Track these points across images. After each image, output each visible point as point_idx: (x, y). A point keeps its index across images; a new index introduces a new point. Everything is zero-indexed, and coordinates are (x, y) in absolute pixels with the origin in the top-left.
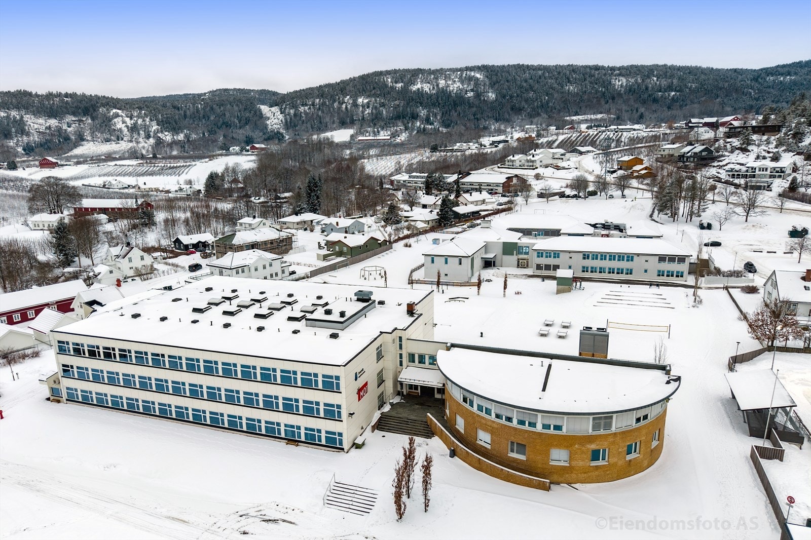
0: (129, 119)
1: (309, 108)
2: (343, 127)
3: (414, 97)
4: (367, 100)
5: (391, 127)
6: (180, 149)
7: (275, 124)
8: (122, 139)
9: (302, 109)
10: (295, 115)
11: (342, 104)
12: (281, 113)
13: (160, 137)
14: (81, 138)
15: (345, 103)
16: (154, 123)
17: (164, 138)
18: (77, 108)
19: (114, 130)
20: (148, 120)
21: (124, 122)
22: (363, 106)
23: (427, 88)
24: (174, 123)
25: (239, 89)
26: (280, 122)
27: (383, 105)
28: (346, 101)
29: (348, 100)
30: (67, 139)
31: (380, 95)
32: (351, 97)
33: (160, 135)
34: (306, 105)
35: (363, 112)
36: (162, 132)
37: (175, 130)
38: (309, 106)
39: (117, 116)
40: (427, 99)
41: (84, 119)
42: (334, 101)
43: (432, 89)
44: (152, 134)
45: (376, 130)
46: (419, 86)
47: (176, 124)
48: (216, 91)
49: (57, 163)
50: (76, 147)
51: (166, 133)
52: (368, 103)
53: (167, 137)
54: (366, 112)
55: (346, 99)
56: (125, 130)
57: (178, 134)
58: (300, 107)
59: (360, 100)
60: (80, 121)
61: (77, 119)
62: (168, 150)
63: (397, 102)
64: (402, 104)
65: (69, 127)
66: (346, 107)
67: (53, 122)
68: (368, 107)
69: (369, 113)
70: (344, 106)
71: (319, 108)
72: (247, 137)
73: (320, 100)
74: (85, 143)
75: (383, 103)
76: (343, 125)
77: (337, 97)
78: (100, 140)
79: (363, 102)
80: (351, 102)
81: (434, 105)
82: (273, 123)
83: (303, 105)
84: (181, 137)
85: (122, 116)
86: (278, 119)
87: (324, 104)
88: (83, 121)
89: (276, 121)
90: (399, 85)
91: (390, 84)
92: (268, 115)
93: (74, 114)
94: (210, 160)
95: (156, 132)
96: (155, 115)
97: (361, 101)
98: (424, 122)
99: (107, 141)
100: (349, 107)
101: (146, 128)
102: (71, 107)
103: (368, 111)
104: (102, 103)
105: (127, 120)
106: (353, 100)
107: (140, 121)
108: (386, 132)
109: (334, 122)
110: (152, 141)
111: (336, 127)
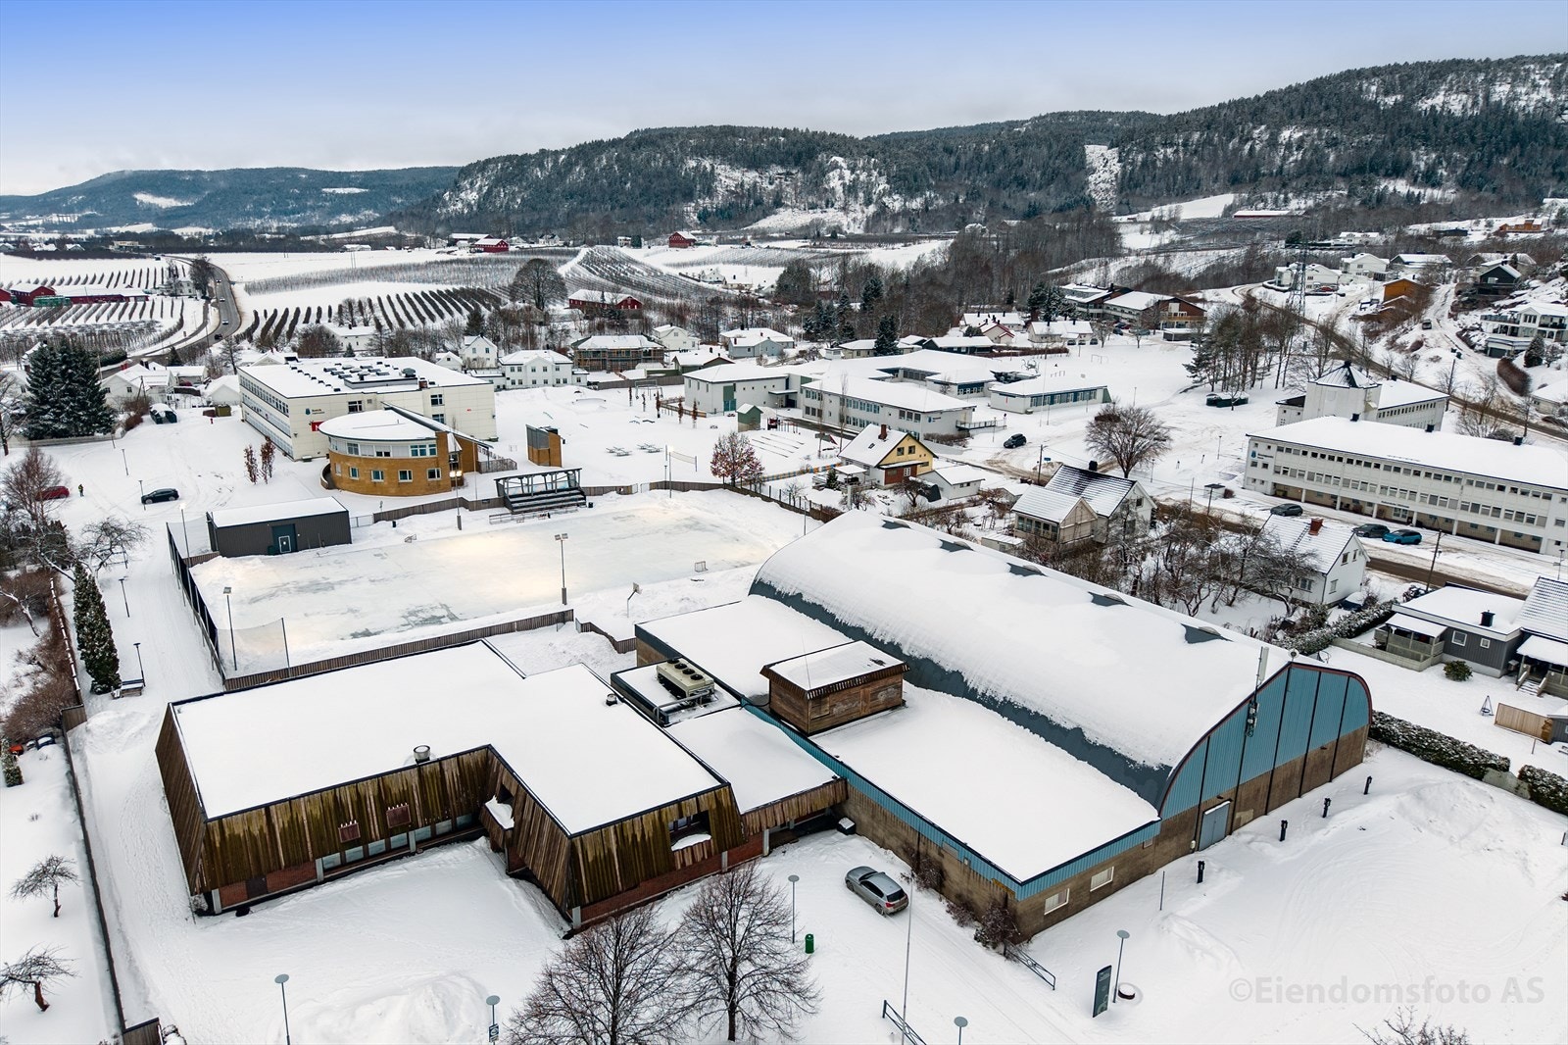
0: (849, 172)
1: (1176, 151)
2: (1232, 188)
3: (1413, 126)
4: (1301, 134)
5: (1318, 191)
6: (907, 224)
7: (1103, 182)
8: (833, 205)
9: (1160, 153)
10: (1144, 163)
11: (1247, 140)
12: (1119, 162)
13: (884, 204)
14: (778, 203)
15: (1252, 139)
16: (883, 179)
17: (890, 206)
18: (788, 153)
19: (826, 190)
20: (875, 173)
21: (841, 177)
22: (1289, 146)
23: (1457, 104)
24: (912, 180)
25: (1087, 113)
26: (1114, 179)
27: (1333, 143)
28: (1255, 136)
29: (1261, 133)
30: (759, 202)
31: (1334, 122)
32: (1268, 128)
33: (884, 199)
34: (1171, 145)
35: (1284, 158)
36: (890, 195)
37: (911, 192)
38: (1175, 148)
39: (836, 166)
40: (1447, 129)
41: (794, 172)
42: (1232, 136)
43: (1469, 105)
44: (874, 197)
45: (1282, 196)
46: (1438, 100)
47: (916, 181)
48: (1044, 117)
49: (694, 241)
50: (765, 215)
51: (896, 197)
52: (1301, 140)
53: (895, 203)
54: (1291, 159)
55: (1258, 131)
56: (839, 190)
57: (913, 197)
58: (1159, 148)
59: (1286, 134)
60: (788, 174)
61: (784, 171)
62: (889, 224)
63: (1369, 138)
64: (1379, 142)
65: (771, 184)
66: (1252, 149)
67: (751, 177)
68: (1299, 148)
69: (1296, 161)
70: (1247, 147)
71: (1196, 151)
72: (1030, 206)
73: (1201, 136)
74: (781, 209)
75: (1334, 139)
76: (1233, 184)
77: (1240, 129)
78: (802, 206)
79: (1290, 137)
80: (1266, 137)
81: (1459, 143)
82: (1099, 180)
83: (1165, 145)
84: (916, 204)
85: (841, 168)
86: (1111, 172)
87: (1209, 142)
88: (792, 174)
89: (1107, 176)
90: (1390, 100)
91: (1371, 97)
92: (1095, 165)
93: (782, 164)
94: (905, 246)
95: (881, 196)
96: (888, 167)
97: (1287, 136)
98: (1419, 179)
99: (812, 208)
100: (1258, 148)
101: (868, 188)
102: (780, 153)
103: (1297, 156)
104: (824, 146)
105: (847, 173)
106: (1272, 134)
107: (863, 177)
108: (1303, 202)
109: (1216, 180)
110: (872, 209)
111: (1219, 189)
